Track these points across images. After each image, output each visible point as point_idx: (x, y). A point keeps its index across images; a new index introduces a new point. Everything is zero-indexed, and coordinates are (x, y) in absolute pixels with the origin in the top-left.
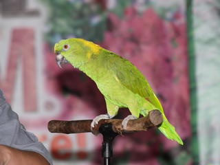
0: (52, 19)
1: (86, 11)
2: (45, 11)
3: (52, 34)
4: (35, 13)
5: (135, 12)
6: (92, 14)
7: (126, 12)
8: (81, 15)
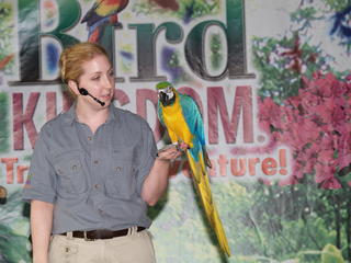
0: (263, 80)
1: (286, 75)
2: (259, 74)
3: (263, 90)
4: (252, 76)
5: (320, 75)
6: (291, 77)
7: (314, 75)
8: (283, 77)
